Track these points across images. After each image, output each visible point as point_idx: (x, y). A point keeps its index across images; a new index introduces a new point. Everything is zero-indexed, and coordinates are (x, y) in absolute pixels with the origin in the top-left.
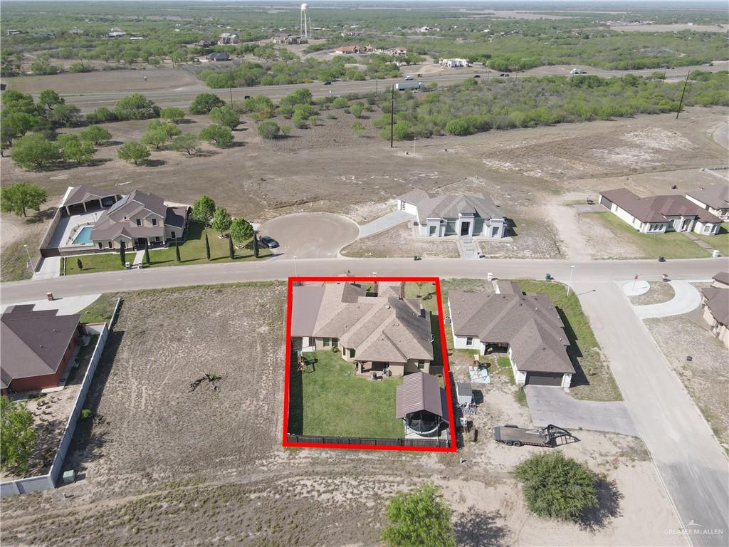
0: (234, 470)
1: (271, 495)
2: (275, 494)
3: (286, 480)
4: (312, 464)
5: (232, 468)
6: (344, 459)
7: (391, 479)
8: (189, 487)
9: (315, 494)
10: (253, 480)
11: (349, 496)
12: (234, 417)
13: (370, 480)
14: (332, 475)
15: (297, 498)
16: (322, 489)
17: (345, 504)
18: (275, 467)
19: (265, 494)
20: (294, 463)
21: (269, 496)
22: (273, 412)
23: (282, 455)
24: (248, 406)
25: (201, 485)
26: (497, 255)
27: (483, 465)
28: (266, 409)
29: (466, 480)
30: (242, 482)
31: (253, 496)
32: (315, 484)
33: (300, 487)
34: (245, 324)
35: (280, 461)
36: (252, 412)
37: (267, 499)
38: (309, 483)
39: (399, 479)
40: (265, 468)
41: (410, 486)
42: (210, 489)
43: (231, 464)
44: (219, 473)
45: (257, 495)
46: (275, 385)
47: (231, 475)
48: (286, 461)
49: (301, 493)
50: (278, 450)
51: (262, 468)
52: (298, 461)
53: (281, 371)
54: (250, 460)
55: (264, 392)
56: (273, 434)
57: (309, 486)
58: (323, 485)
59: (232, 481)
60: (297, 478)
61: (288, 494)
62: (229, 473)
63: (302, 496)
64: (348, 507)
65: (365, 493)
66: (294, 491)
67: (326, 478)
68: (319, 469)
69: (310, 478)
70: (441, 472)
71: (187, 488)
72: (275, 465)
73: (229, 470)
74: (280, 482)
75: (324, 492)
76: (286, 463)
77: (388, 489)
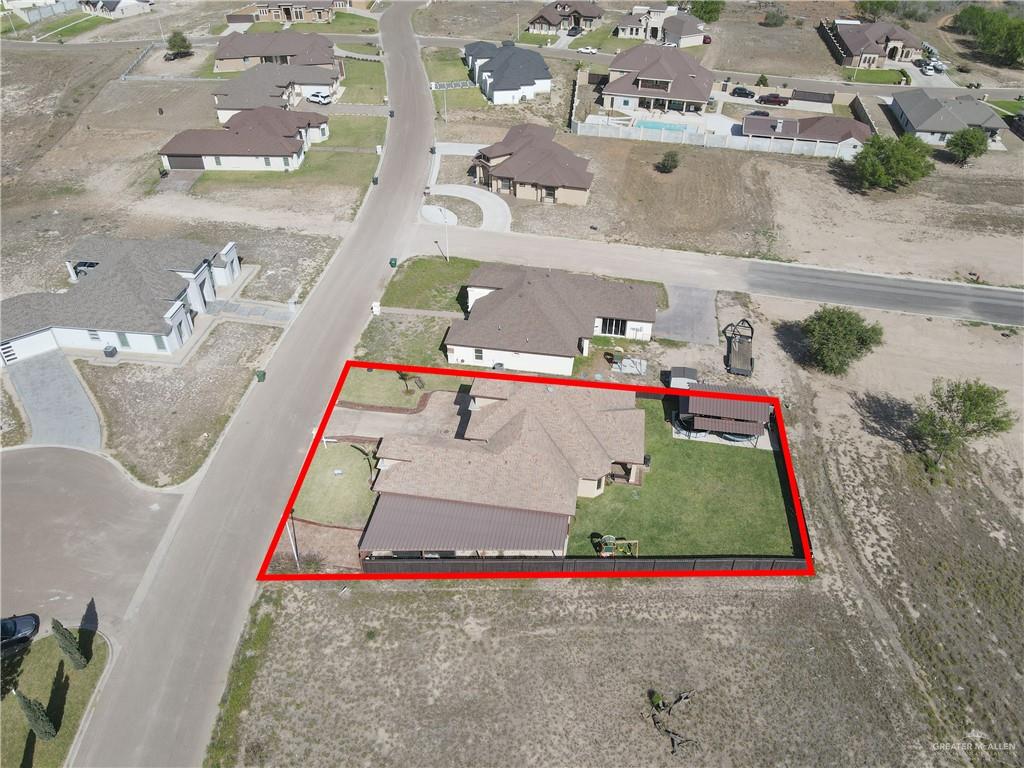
0: (876, 643)
1: (904, 592)
2: (900, 588)
3: (873, 576)
4: (834, 546)
5: (874, 646)
6: (813, 513)
7: (833, 470)
8: (932, 704)
9: (884, 544)
10: (886, 616)
11: (874, 509)
12: (758, 656)
13: (841, 487)
14: (845, 524)
15: (898, 562)
16: (873, 538)
17: (888, 514)
18: (853, 589)
19: (906, 600)
20: (839, 566)
21: (907, 595)
22: (736, 596)
23: (826, 583)
24: (728, 635)
25: (922, 688)
26: (299, 290)
27: (788, 395)
28: (729, 607)
29: (814, 410)
30: (896, 629)
31: (915, 614)
32: (869, 543)
33: (879, 560)
34: (445, 666)
35: (839, 583)
36: (740, 628)
37: (913, 598)
38: (869, 551)
39: (831, 463)
40: (860, 603)
41: (840, 455)
42: (923, 673)
43: (864, 649)
44: (890, 664)
45: (911, 610)
46: (664, 597)
47: (889, 646)
48: (837, 576)
49: (889, 558)
50: (820, 586)
51: (860, 606)
52: (834, 563)
53: (622, 589)
54: (850, 623)
55: (684, 613)
56: (788, 596)
57: (874, 550)
58: (867, 535)
59: (899, 644)
60: (865, 562)
61: (895, 573)
62: (884, 648)
63: (893, 557)
64: (893, 512)
65: (864, 494)
66: (887, 566)
67: (853, 531)
68: (839, 537)
69: (860, 548)
70: (807, 428)
71: (934, 708)
72: (849, 591)
73: (880, 650)
74: (879, 582)
75: (878, 533)
76: (842, 577)
77: (851, 473)
